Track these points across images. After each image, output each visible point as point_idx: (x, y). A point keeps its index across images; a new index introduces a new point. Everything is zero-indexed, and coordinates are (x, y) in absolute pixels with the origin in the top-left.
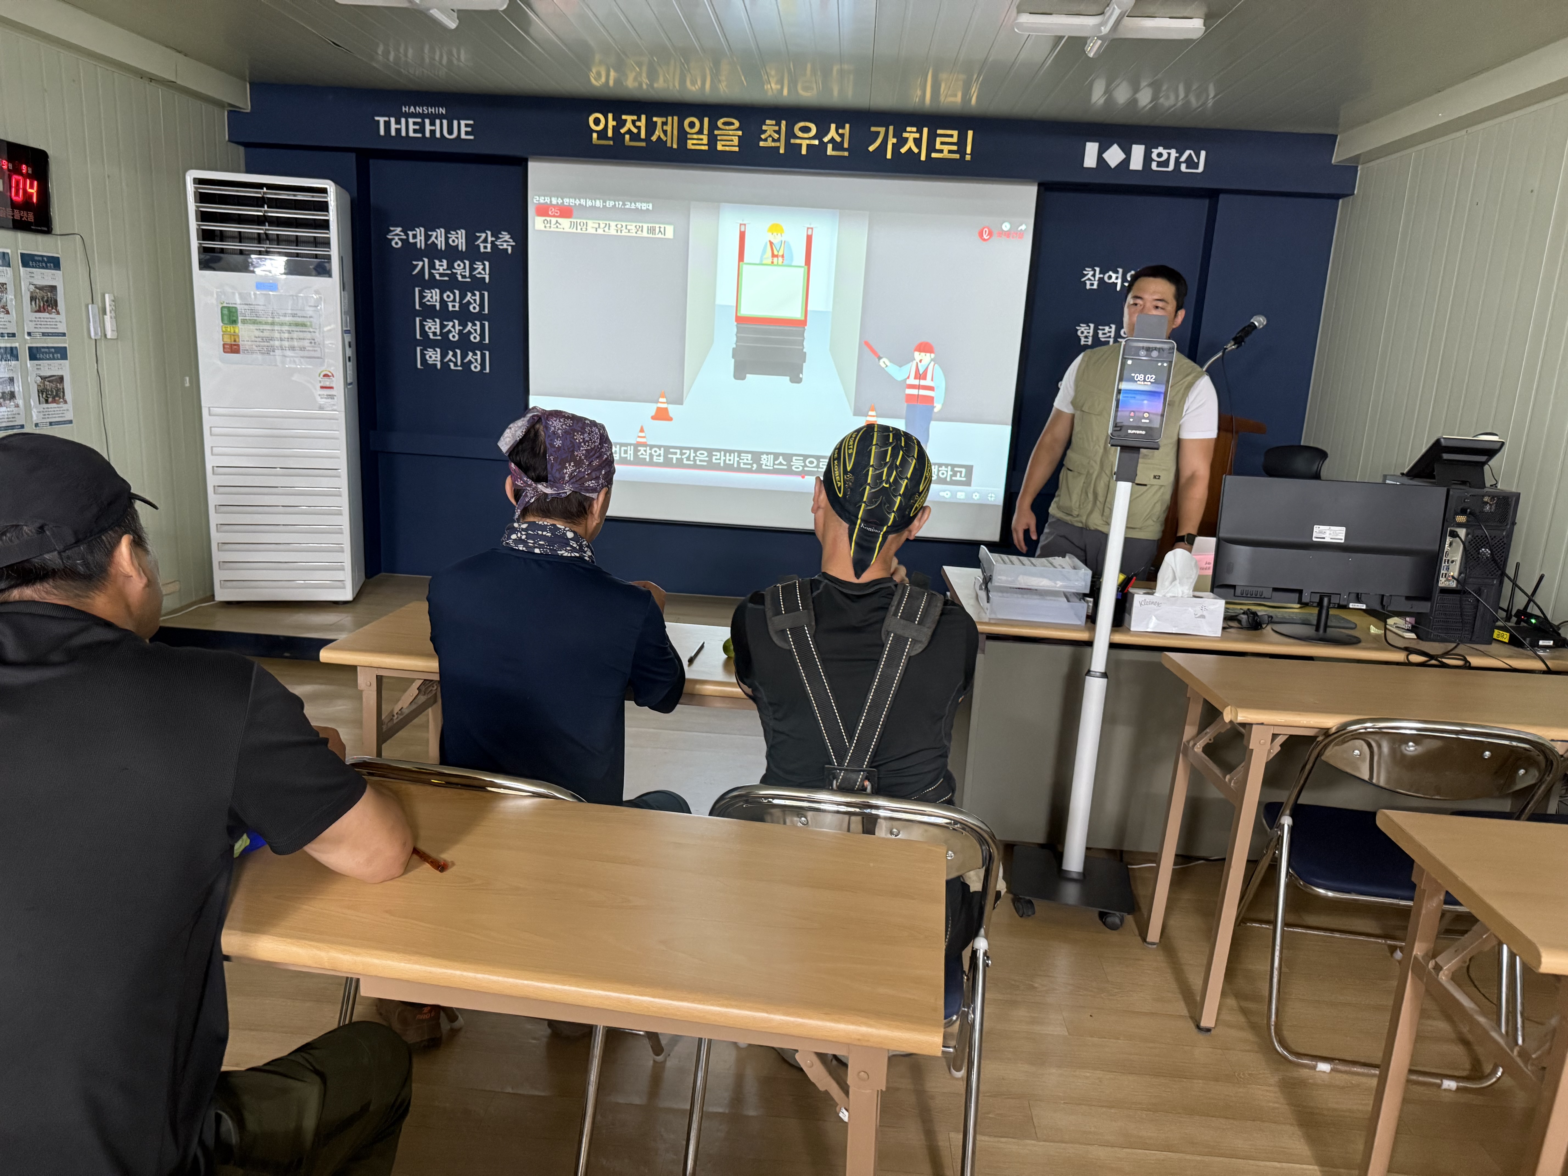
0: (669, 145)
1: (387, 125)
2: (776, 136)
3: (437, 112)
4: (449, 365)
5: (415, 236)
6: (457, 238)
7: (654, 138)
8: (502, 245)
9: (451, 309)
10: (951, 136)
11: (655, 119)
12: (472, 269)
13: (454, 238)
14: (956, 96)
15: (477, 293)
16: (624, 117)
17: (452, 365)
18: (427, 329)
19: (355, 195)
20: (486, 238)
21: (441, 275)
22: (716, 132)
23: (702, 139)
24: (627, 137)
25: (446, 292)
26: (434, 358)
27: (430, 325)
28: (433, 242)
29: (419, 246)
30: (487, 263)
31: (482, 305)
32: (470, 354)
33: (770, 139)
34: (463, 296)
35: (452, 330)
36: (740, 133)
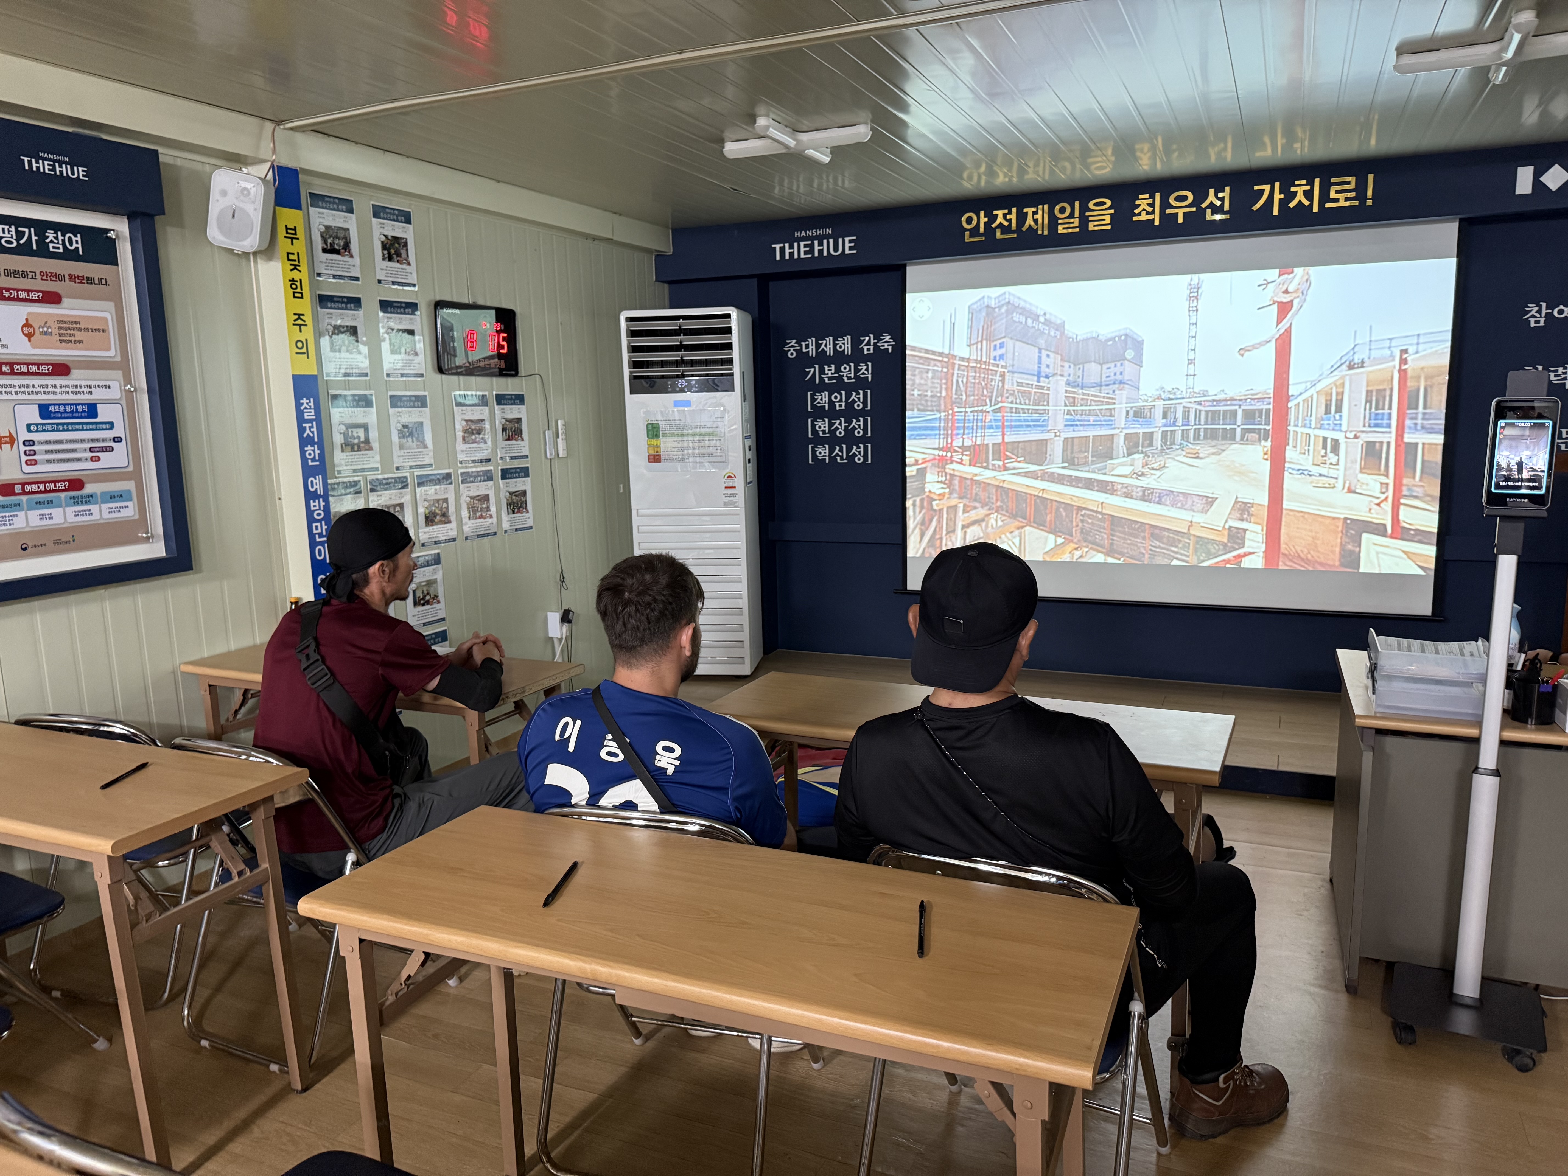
0: (1039, 232)
2: (1149, 209)
4: (836, 459)
5: (807, 346)
6: (844, 344)
7: (1024, 229)
8: (884, 346)
9: (838, 408)
10: (1348, 183)
11: (1025, 210)
12: (857, 370)
13: (841, 344)
14: (1352, 142)
15: (861, 392)
16: (995, 212)
17: (839, 459)
18: (817, 428)
19: (756, 316)
20: (870, 339)
21: (830, 379)
22: (1087, 214)
23: (1073, 223)
24: (999, 231)
25: (834, 394)
26: (823, 455)
27: (820, 424)
28: (823, 349)
29: (810, 355)
30: (870, 364)
31: (865, 402)
32: (855, 447)
33: (1143, 213)
34: (848, 396)
35: (839, 427)
36: (1112, 212)
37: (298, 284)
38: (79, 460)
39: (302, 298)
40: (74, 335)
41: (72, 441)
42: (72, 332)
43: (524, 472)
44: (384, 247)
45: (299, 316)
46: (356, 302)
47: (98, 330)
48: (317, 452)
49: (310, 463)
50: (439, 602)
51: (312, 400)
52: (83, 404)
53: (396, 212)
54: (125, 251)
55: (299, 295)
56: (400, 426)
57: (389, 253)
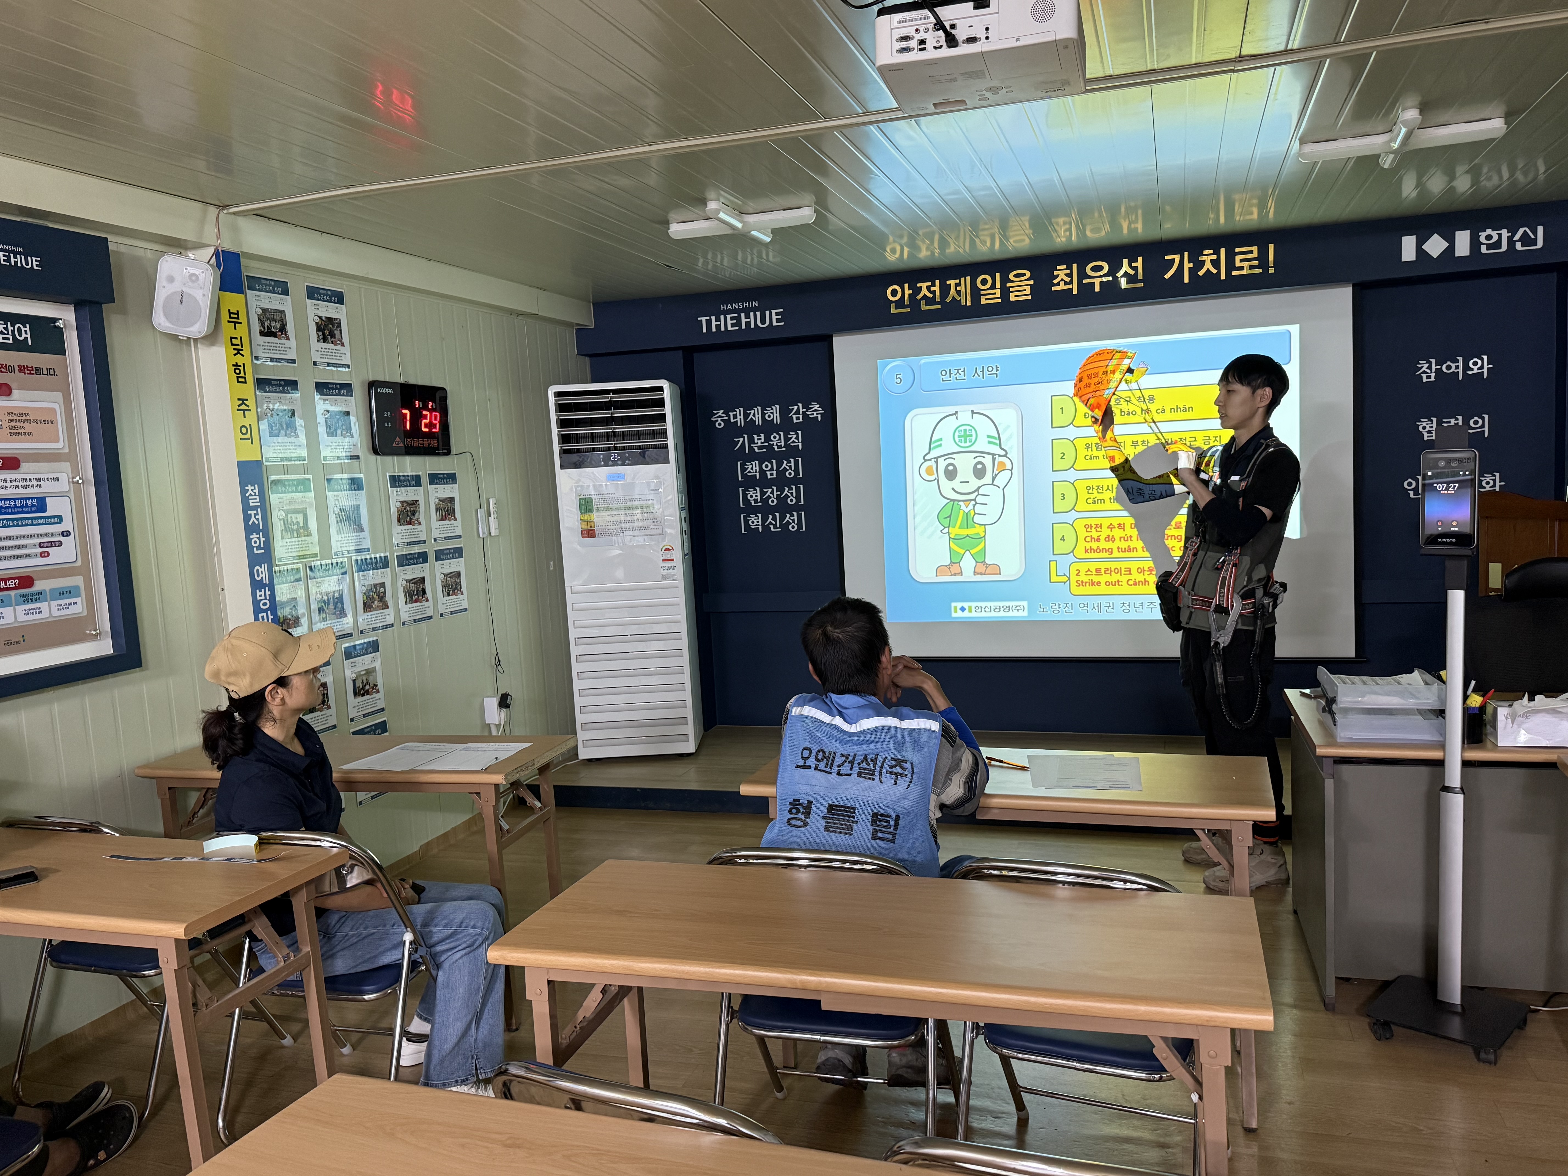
0: (963, 303)
1: (709, 323)
2: (1068, 279)
3: (751, 306)
4: (770, 528)
5: (735, 416)
6: (772, 413)
7: (949, 300)
8: (813, 415)
9: (769, 477)
10: (1251, 252)
11: (948, 282)
12: (787, 439)
13: (769, 413)
14: (1252, 213)
15: (792, 460)
16: (919, 285)
17: (772, 527)
18: (749, 497)
19: (684, 386)
20: (798, 408)
21: (760, 448)
22: (1008, 285)
23: (995, 294)
24: (923, 302)
25: (764, 462)
26: (756, 523)
27: (751, 493)
28: (752, 419)
29: (739, 425)
30: (800, 432)
31: (796, 471)
32: (788, 515)
33: (1062, 283)
34: (779, 464)
35: (771, 495)
36: (1032, 282)
37: (241, 368)
38: (29, 556)
39: (245, 382)
40: (24, 427)
41: (22, 537)
42: (22, 424)
43: (458, 553)
44: (319, 328)
45: (243, 401)
46: (292, 385)
47: (46, 421)
48: (262, 539)
49: (256, 552)
50: (378, 692)
51: (256, 486)
52: (32, 498)
53: (329, 293)
54: (71, 340)
55: (243, 380)
56: (337, 510)
57: (324, 334)
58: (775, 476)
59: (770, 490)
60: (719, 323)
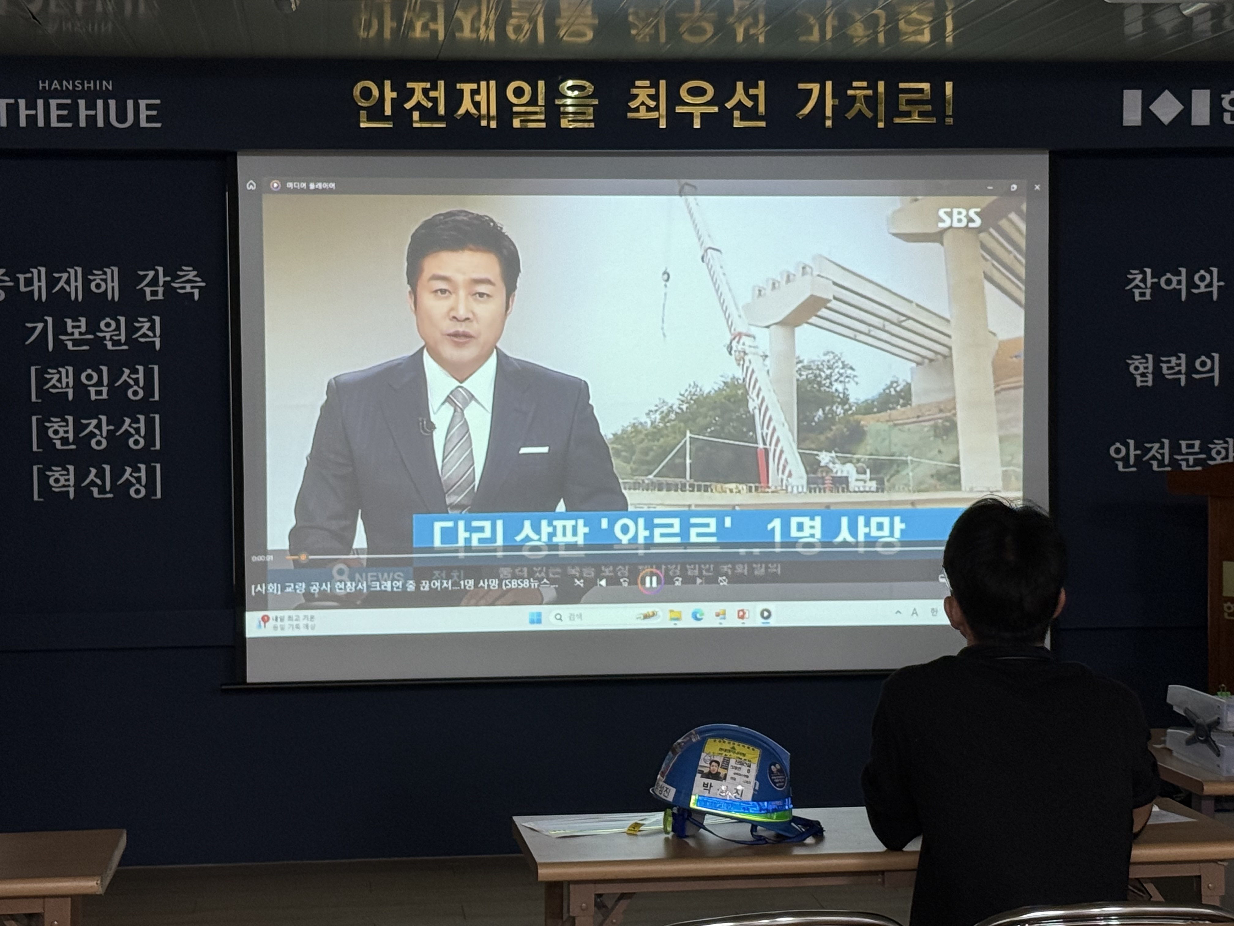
0: (484, 123)
1: (16, 110)
2: (652, 104)
3: (98, 88)
4: (92, 492)
5: (29, 282)
6: (105, 281)
8: (184, 288)
9: (93, 397)
11: (458, 86)
12: (131, 330)
13: (98, 281)
14: (922, 35)
15: (141, 368)
16: (410, 85)
17: (95, 490)
18: (50, 433)
20: (156, 276)
21: (76, 342)
24: (416, 115)
25: (85, 370)
26: (62, 482)
27: (56, 426)
28: (62, 287)
29: (36, 297)
30: (157, 319)
32: (129, 470)
33: (643, 108)
34: (115, 375)
35: (97, 431)
36: (596, 102)
58: (105, 396)
59: (94, 422)
60: (33, 112)
